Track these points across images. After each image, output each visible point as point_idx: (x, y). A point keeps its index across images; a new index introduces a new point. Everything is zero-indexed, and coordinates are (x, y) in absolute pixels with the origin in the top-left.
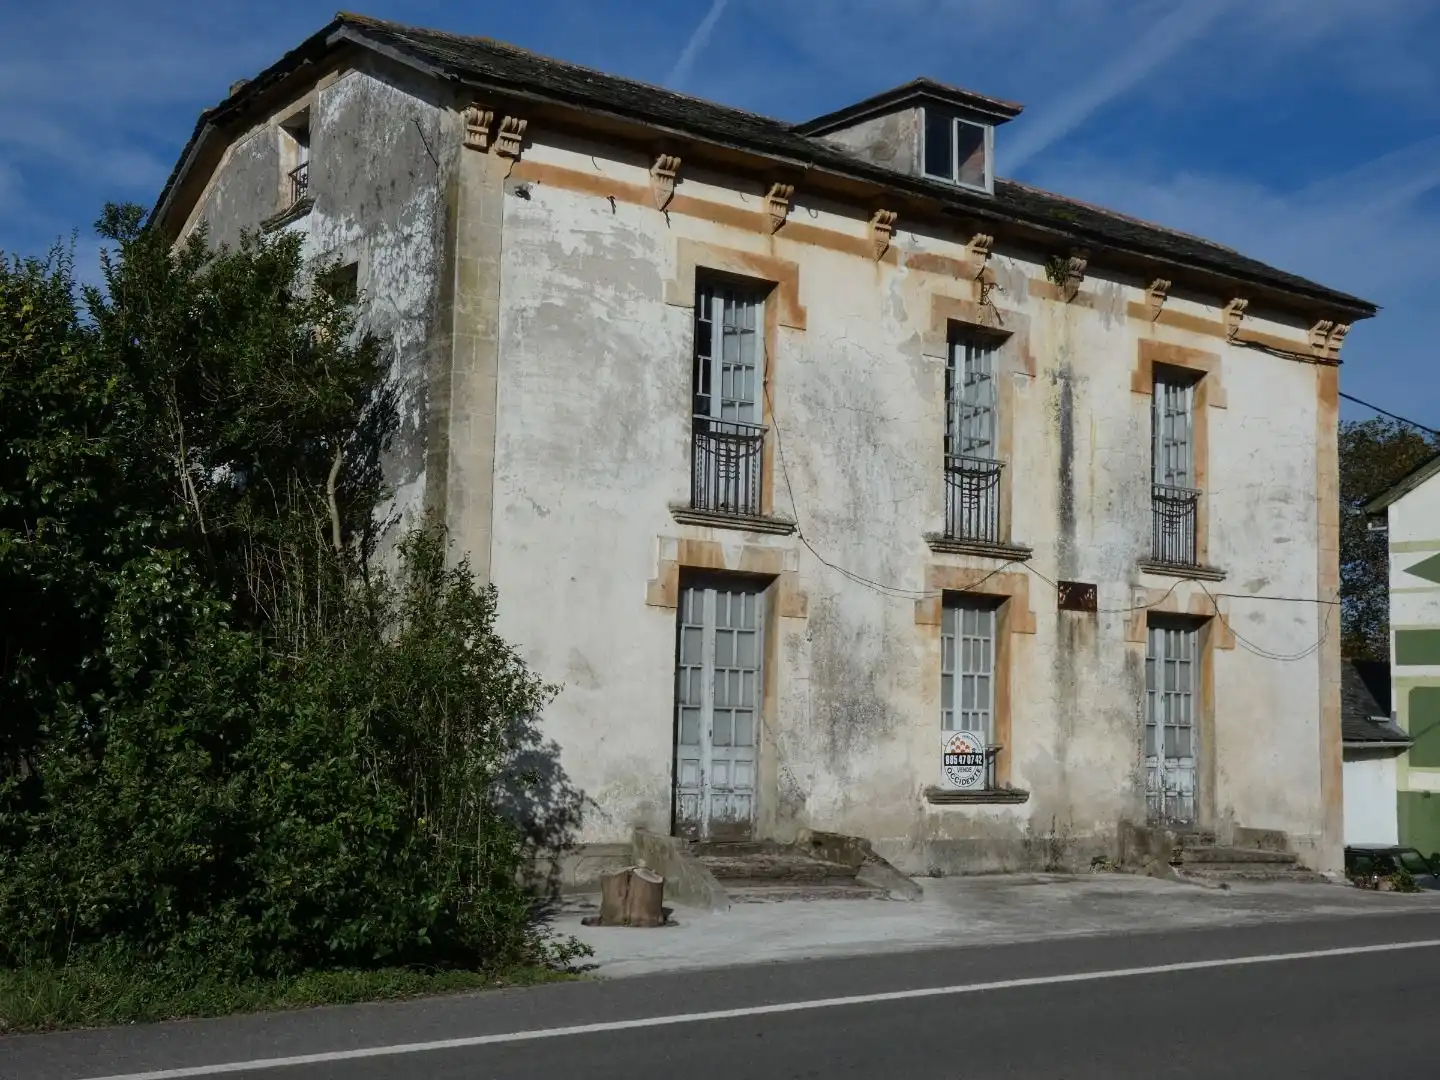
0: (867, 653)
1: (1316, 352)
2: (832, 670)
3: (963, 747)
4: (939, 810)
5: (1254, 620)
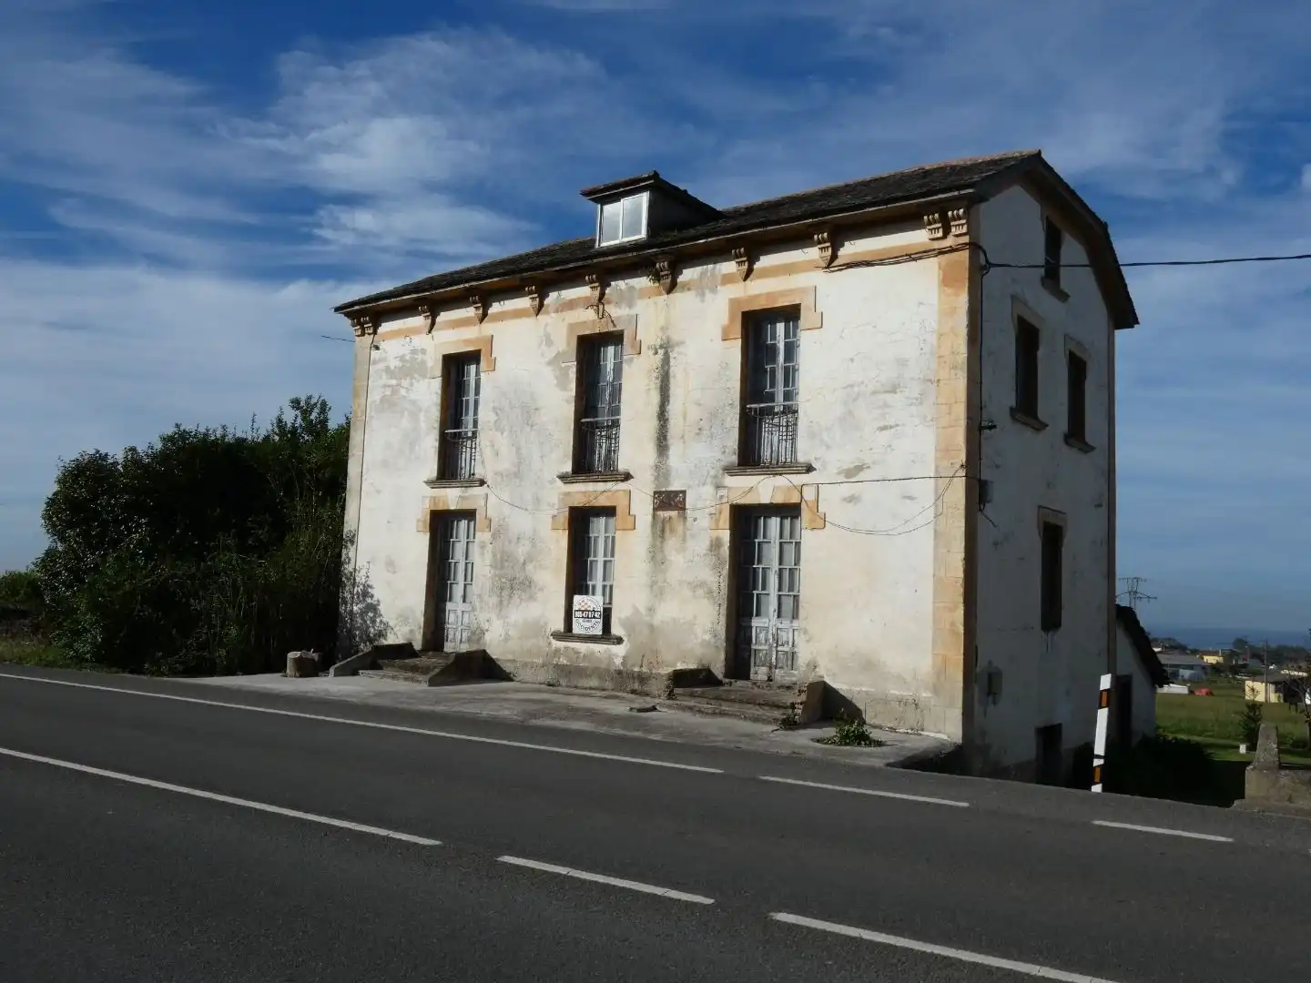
0: (521, 551)
1: (937, 245)
2: (502, 560)
3: (586, 606)
4: (561, 644)
5: (850, 501)
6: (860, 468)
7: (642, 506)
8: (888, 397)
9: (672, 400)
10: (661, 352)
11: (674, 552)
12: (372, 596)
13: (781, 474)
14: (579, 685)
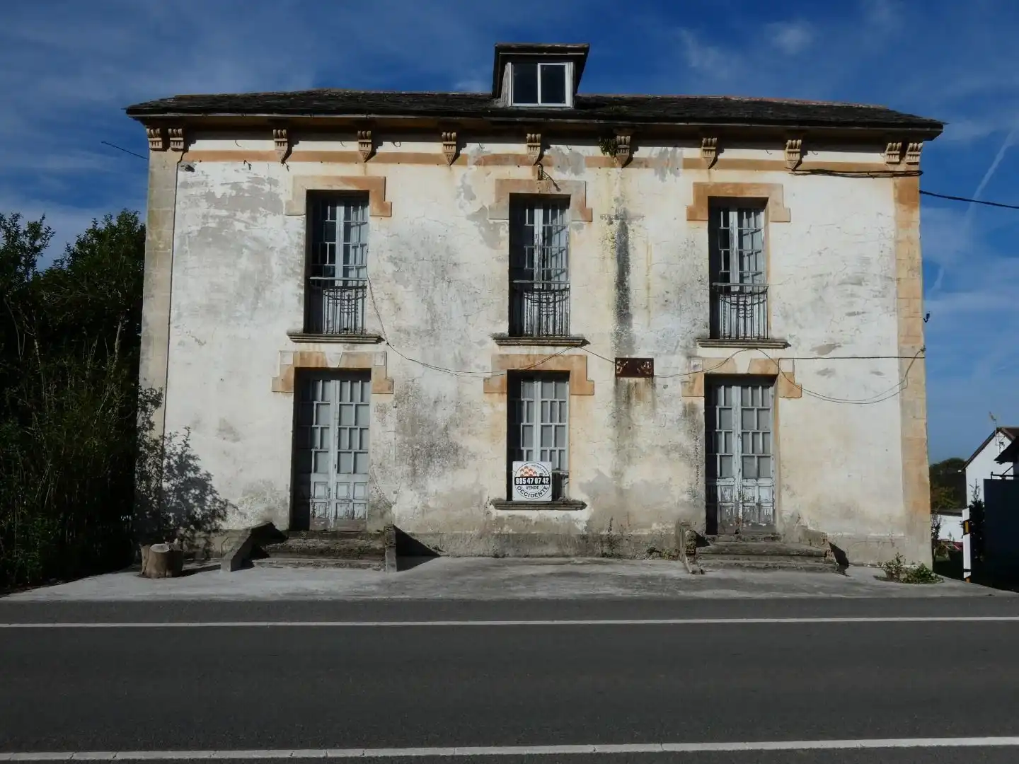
0: (441, 416)
1: (891, 168)
2: (413, 425)
3: (531, 473)
4: (504, 513)
5: (824, 375)
6: (832, 347)
7: (602, 373)
8: (856, 288)
9: (632, 269)
10: (617, 223)
11: (642, 418)
12: (196, 469)
13: (757, 348)
14: (530, 554)
